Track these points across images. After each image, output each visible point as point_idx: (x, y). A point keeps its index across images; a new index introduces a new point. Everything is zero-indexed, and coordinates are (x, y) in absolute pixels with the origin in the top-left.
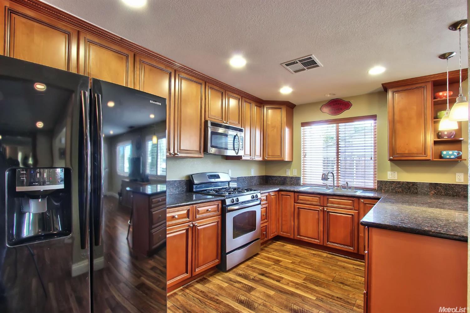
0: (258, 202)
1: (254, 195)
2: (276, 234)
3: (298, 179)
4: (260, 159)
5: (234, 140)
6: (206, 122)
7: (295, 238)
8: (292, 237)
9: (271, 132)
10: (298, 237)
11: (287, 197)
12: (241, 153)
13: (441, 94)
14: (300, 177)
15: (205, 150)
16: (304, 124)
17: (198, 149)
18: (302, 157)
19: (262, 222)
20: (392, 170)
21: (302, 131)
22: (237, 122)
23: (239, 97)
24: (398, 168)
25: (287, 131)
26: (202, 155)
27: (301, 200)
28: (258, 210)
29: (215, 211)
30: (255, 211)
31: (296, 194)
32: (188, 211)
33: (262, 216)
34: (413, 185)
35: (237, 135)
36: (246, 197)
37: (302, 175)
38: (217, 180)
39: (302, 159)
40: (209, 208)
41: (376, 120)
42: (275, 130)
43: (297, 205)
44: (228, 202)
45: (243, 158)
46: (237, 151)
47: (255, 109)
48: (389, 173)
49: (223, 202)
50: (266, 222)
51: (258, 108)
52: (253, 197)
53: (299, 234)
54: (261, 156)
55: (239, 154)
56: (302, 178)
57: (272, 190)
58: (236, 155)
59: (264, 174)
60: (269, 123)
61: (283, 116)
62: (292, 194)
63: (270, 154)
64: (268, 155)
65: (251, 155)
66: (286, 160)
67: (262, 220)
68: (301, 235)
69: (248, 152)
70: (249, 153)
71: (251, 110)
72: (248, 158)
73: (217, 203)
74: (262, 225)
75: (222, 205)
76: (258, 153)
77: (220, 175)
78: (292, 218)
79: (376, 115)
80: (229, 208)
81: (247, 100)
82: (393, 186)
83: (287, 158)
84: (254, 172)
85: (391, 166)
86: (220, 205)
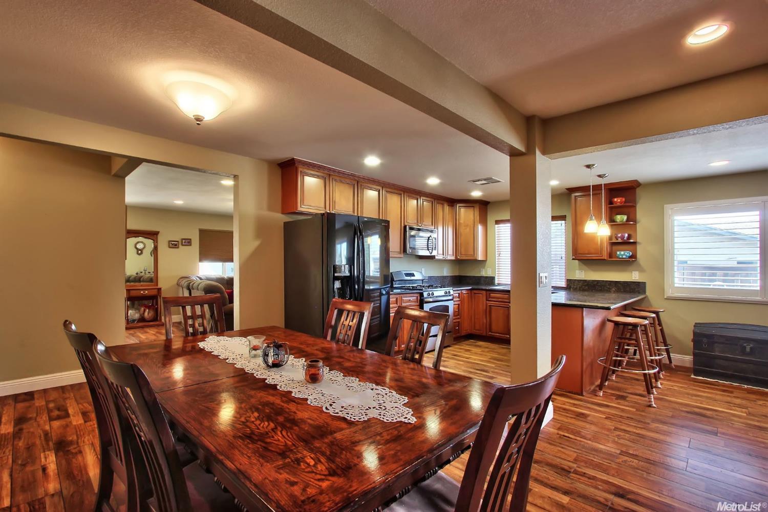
0: (450, 298)
1: (447, 291)
2: (469, 331)
3: (493, 278)
4: (453, 258)
5: (428, 241)
6: (405, 227)
7: (487, 335)
8: (484, 334)
9: (463, 231)
10: (490, 333)
11: (479, 296)
12: (434, 253)
13: (616, 200)
14: (494, 277)
15: (405, 250)
16: (497, 222)
17: (399, 251)
18: (497, 255)
19: (454, 318)
20: (580, 269)
21: (496, 228)
22: (431, 224)
23: (432, 200)
24: (584, 267)
25: (480, 228)
26: (402, 256)
27: (492, 298)
28: (451, 305)
29: (415, 302)
30: (448, 306)
31: (488, 292)
32: (397, 299)
33: (454, 312)
34: (598, 283)
35: (430, 236)
36: (439, 292)
37: (497, 275)
38: (413, 278)
39: (497, 258)
40: (411, 299)
41: (565, 220)
42: (468, 229)
43: (489, 303)
44: (425, 294)
45: (436, 257)
46: (431, 251)
47: (447, 208)
48: (577, 272)
49: (421, 295)
50: (459, 318)
51: (450, 208)
52: (446, 293)
53: (490, 331)
54: (453, 255)
55: (433, 254)
56: (496, 277)
57: (465, 289)
58: (430, 255)
59: (457, 274)
60: (462, 221)
61: (476, 215)
62: (484, 292)
63: (463, 253)
64: (461, 254)
65: (443, 255)
66: (479, 259)
67: (454, 316)
68: (493, 331)
69: (441, 251)
70: (442, 253)
71: (444, 211)
72: (440, 257)
73: (416, 295)
74: (454, 321)
75: (420, 298)
76: (450, 252)
77: (415, 273)
78: (484, 316)
79: (566, 216)
80: (426, 300)
81: (440, 201)
82: (580, 284)
83: (480, 258)
84: (446, 272)
85: (579, 265)
86: (419, 298)
